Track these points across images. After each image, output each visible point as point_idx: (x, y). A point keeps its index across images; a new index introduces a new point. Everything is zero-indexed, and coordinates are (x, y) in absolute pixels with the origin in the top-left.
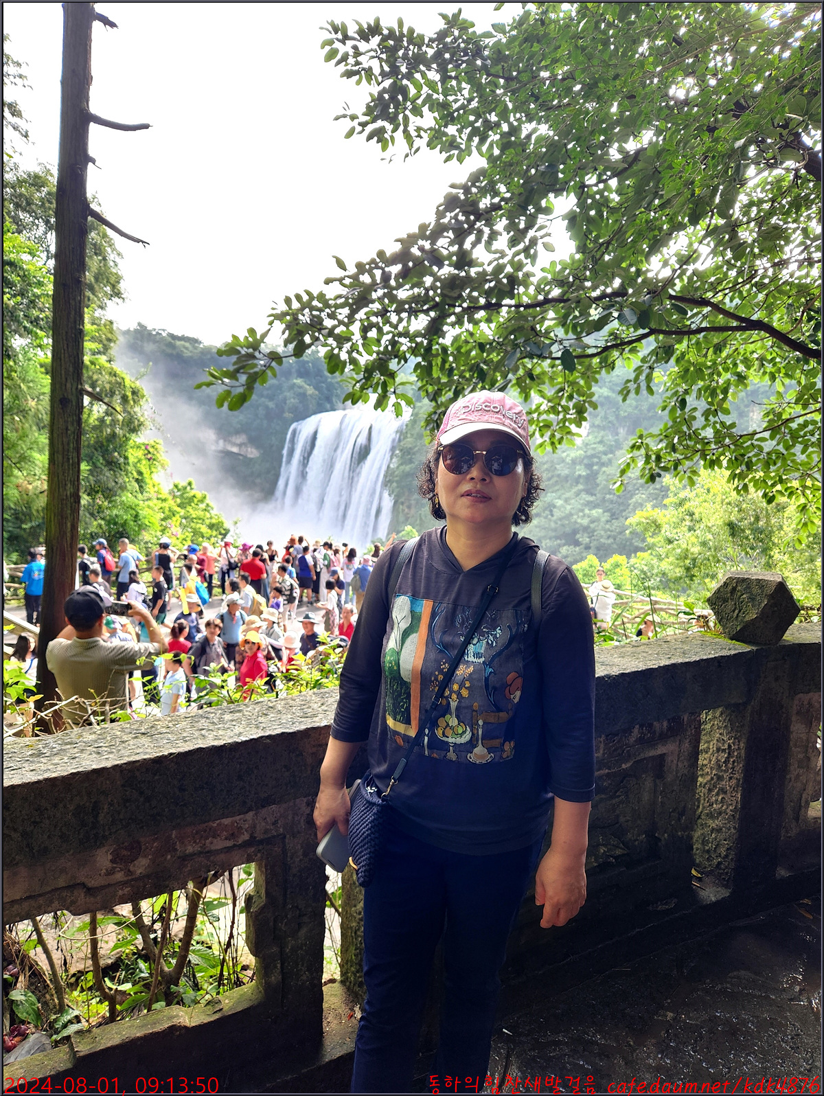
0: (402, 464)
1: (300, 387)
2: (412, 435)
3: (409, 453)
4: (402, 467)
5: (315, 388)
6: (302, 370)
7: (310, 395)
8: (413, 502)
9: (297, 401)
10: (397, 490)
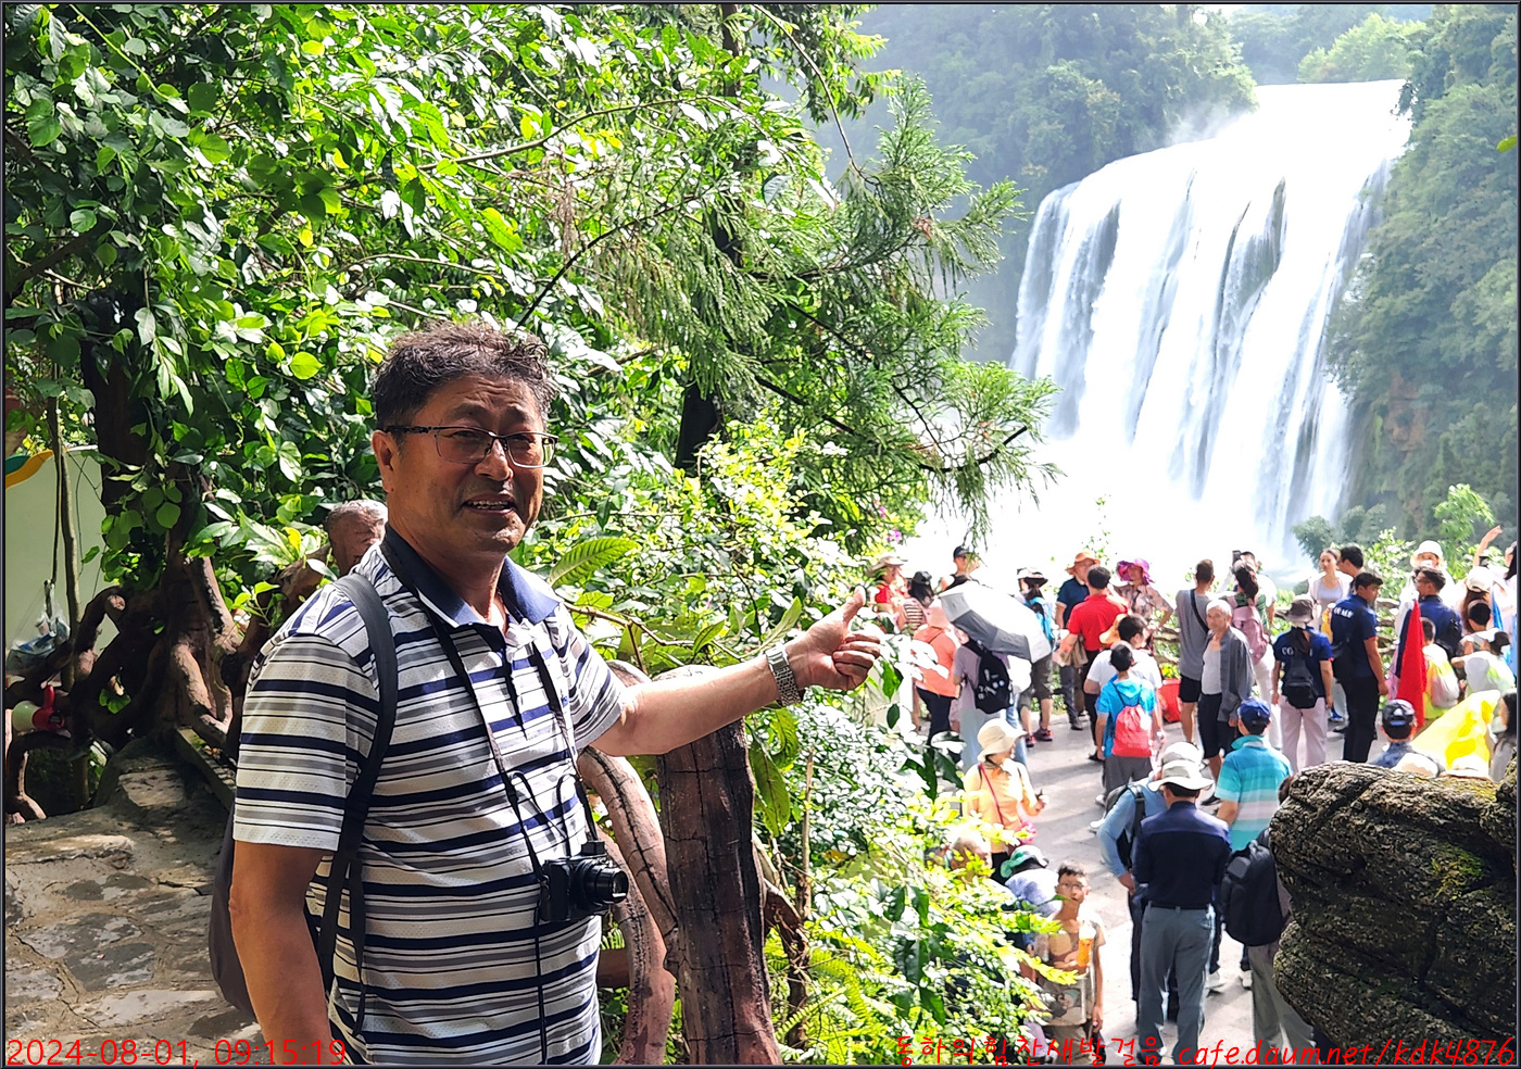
0: (1382, 292)
1: (1068, 85)
2: (1414, 200)
3: (1405, 258)
4: (1383, 302)
5: (1110, 85)
6: (1071, 33)
7: (1095, 106)
8: (1419, 406)
9: (1057, 126)
10: (1367, 372)
